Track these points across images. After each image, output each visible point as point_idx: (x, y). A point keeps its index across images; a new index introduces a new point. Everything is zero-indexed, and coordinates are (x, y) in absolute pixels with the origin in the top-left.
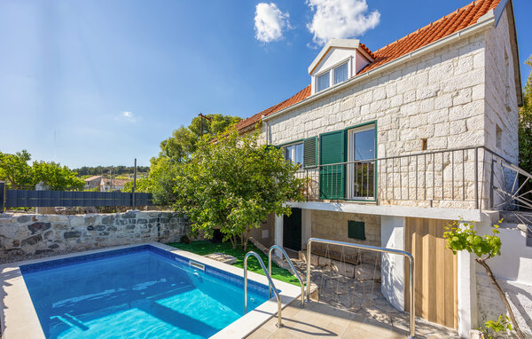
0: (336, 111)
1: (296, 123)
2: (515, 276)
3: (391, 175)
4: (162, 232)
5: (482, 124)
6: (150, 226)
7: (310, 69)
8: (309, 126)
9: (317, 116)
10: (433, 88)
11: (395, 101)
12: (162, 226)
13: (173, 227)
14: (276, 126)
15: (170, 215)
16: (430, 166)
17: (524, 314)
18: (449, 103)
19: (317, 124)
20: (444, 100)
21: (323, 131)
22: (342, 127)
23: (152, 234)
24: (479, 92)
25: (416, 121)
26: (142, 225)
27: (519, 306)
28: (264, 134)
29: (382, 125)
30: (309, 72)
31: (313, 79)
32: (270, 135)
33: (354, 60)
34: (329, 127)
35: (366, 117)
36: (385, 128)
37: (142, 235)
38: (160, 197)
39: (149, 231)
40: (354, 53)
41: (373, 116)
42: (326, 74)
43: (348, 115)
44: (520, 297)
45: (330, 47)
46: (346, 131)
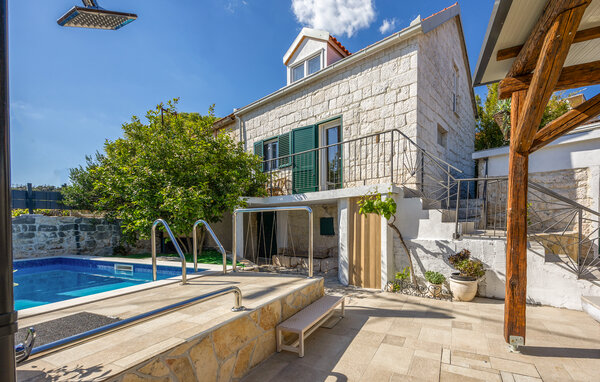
0: (308, 105)
1: (271, 118)
2: (416, 235)
3: (353, 169)
4: (83, 243)
5: (415, 119)
6: (62, 235)
7: (285, 59)
8: (284, 121)
9: (291, 110)
10: (384, 84)
11: (357, 96)
12: (84, 235)
13: (101, 236)
14: (250, 121)
15: (95, 222)
16: (382, 158)
17: (420, 263)
18: (394, 99)
19: (291, 118)
20: (391, 96)
21: (296, 126)
22: (312, 122)
23: (65, 245)
24: (414, 89)
25: (372, 115)
26: (48, 234)
27: (417, 258)
28: (238, 131)
29: (347, 119)
30: (284, 61)
31: (289, 70)
32: (245, 132)
33: (326, 52)
34: (302, 123)
35: (334, 112)
36: (349, 122)
37: (49, 247)
38: (76, 197)
39: (61, 241)
40: (324, 45)
41: (339, 110)
42: (300, 65)
43: (318, 110)
44: (418, 250)
45: (304, 37)
46: (316, 126)
